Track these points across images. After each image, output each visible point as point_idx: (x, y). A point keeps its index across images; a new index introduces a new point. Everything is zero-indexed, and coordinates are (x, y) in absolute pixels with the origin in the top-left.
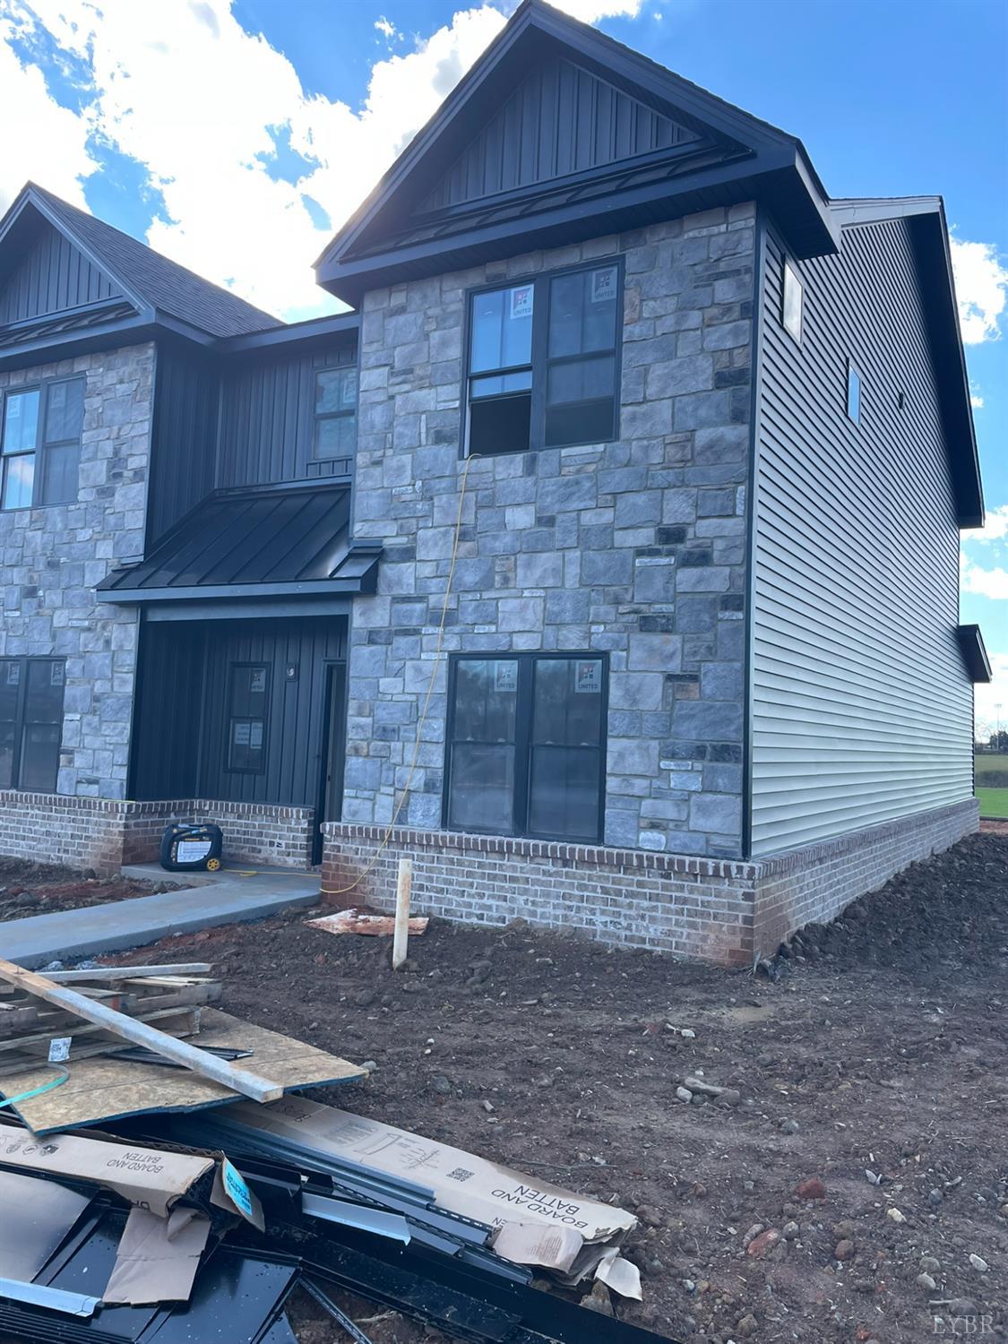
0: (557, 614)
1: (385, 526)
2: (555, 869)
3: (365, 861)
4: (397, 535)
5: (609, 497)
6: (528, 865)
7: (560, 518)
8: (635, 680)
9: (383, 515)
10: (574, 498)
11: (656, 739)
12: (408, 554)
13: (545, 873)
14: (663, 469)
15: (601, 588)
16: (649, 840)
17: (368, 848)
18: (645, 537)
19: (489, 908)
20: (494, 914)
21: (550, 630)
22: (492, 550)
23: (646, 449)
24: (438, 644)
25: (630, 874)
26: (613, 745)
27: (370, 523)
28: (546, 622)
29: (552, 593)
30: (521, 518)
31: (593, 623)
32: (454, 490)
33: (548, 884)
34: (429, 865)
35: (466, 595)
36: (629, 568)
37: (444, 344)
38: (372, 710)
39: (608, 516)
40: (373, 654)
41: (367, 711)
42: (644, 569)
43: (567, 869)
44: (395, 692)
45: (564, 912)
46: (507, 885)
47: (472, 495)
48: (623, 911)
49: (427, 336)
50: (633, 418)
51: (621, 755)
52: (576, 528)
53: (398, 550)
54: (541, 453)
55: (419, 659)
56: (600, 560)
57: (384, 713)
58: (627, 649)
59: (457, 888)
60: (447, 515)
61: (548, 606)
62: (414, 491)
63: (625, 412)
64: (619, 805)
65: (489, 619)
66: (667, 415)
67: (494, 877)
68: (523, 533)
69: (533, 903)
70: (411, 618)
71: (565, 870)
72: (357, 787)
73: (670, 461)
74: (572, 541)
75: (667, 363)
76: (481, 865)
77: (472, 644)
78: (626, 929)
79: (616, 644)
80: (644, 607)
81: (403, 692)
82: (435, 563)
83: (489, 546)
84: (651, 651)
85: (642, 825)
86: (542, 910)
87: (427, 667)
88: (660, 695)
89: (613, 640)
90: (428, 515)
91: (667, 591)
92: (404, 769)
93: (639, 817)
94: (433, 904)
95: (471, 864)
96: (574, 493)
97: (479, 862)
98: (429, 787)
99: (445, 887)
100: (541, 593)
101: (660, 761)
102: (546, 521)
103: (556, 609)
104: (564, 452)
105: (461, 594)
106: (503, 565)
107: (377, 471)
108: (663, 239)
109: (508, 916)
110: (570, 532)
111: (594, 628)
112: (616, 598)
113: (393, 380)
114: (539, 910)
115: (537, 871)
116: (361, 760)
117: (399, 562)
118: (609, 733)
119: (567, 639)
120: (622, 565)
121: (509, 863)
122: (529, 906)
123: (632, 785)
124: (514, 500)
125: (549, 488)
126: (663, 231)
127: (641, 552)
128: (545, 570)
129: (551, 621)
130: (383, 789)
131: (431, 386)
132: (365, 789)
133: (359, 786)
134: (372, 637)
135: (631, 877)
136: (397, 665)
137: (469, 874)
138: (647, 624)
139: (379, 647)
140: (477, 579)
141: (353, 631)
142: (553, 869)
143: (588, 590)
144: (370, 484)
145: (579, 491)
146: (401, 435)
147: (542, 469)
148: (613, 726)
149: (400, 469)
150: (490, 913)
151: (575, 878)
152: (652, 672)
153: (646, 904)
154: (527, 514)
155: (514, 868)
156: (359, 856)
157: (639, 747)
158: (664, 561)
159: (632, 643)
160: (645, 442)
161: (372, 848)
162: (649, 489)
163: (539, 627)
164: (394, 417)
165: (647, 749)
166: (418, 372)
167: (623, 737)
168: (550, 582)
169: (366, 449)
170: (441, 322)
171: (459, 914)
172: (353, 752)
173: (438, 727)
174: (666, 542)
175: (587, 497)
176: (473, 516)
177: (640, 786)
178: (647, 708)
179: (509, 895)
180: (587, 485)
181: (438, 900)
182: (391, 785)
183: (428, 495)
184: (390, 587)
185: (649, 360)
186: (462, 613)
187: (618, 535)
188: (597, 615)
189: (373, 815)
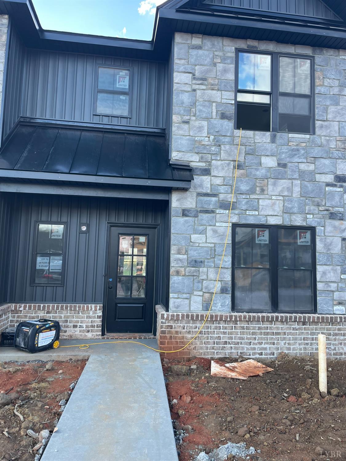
0: (291, 208)
1: (192, 156)
2: (298, 327)
3: (189, 332)
4: (199, 161)
5: (313, 159)
6: (285, 326)
7: (289, 165)
8: (329, 240)
9: (191, 150)
10: (296, 157)
11: (339, 266)
12: (206, 172)
13: (294, 329)
14: (336, 150)
15: (311, 198)
16: (338, 310)
17: (191, 325)
18: (330, 178)
19: (265, 349)
20: (268, 351)
21: (286, 216)
22: (255, 175)
23: (328, 141)
24: (225, 219)
25: (335, 326)
26: (320, 269)
27: (182, 153)
28: (285, 211)
29: (286, 199)
30: (270, 162)
31: (308, 214)
32: (232, 143)
33: (296, 334)
34: (230, 331)
35: (241, 195)
36: (323, 191)
37: (225, 71)
38: (186, 251)
39: (312, 167)
40: (186, 222)
41: (184, 252)
42: (330, 192)
43: (305, 326)
44: (201, 242)
45: (304, 346)
46: (274, 337)
47: (243, 147)
48: (332, 342)
49: (215, 65)
50: (322, 127)
51: (324, 273)
52: (298, 170)
53: (201, 169)
54: (278, 134)
55: (215, 225)
56: (310, 186)
57: (195, 253)
58: (324, 226)
59: (247, 341)
60: (230, 155)
61: (286, 204)
62: (209, 140)
63: (318, 123)
64: (323, 295)
65: (255, 208)
66: (337, 128)
67: (267, 334)
68: (272, 169)
69: (289, 344)
70: (209, 205)
71: (303, 327)
72: (179, 292)
73: (339, 148)
74: (296, 176)
75: (336, 107)
76: (259, 328)
77: (246, 219)
78: (334, 350)
79: (319, 224)
80: (330, 208)
81: (206, 242)
82: (223, 178)
83: (253, 173)
84: (335, 227)
85: (334, 303)
86: (294, 346)
87: (221, 230)
88: (340, 246)
89: (317, 222)
90: (218, 154)
91: (341, 203)
92: (209, 282)
93: (333, 300)
94: (233, 351)
95: (254, 328)
96: (296, 155)
97: (259, 327)
98: (223, 291)
99: (240, 341)
100: (281, 198)
101: (341, 275)
102: (282, 165)
103: (290, 206)
104: (291, 135)
105: (238, 195)
106: (261, 183)
107: (186, 126)
108: (331, 55)
109: (275, 352)
110: (295, 172)
111: (308, 216)
112: (318, 203)
113: (194, 82)
114: (292, 347)
115: (290, 329)
116: (180, 278)
117: (201, 175)
118: (317, 263)
119: (296, 220)
120: (320, 189)
121: (275, 326)
122: (287, 346)
123: (330, 286)
124: (266, 153)
125: (284, 150)
126: (331, 52)
127: (328, 185)
128: (283, 188)
129: (286, 211)
130: (195, 293)
131: (218, 90)
132: (183, 293)
133: (180, 292)
134: (185, 213)
135: (335, 327)
136: (201, 228)
137: (253, 334)
138: (333, 216)
139: (191, 218)
140: (248, 188)
141: (172, 209)
142: (297, 327)
143: (304, 199)
144: (181, 132)
145: (299, 154)
146: (200, 111)
147: (279, 141)
148: (319, 260)
149: (200, 128)
150: (266, 351)
151: (309, 330)
152: (336, 237)
153: (342, 338)
154: (273, 161)
155: (278, 328)
156: (185, 330)
157: (332, 269)
158: (339, 189)
159: (326, 223)
160: (328, 138)
161: (194, 325)
162: (330, 158)
163: (280, 213)
164: (196, 101)
165: (336, 270)
166: (210, 81)
167: (325, 265)
168: (286, 193)
169: (179, 114)
170: (224, 59)
171: (248, 354)
172: (175, 273)
173: (227, 260)
174: (339, 182)
175: (302, 157)
176: (243, 158)
177: (333, 286)
178: (334, 252)
179: (276, 342)
180: (303, 152)
181: (235, 348)
182: (200, 291)
183: (218, 143)
184: (195, 188)
185: (328, 103)
186: (239, 204)
187: (317, 176)
188: (309, 210)
189: (190, 307)
